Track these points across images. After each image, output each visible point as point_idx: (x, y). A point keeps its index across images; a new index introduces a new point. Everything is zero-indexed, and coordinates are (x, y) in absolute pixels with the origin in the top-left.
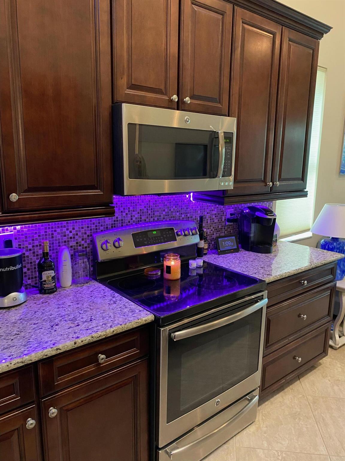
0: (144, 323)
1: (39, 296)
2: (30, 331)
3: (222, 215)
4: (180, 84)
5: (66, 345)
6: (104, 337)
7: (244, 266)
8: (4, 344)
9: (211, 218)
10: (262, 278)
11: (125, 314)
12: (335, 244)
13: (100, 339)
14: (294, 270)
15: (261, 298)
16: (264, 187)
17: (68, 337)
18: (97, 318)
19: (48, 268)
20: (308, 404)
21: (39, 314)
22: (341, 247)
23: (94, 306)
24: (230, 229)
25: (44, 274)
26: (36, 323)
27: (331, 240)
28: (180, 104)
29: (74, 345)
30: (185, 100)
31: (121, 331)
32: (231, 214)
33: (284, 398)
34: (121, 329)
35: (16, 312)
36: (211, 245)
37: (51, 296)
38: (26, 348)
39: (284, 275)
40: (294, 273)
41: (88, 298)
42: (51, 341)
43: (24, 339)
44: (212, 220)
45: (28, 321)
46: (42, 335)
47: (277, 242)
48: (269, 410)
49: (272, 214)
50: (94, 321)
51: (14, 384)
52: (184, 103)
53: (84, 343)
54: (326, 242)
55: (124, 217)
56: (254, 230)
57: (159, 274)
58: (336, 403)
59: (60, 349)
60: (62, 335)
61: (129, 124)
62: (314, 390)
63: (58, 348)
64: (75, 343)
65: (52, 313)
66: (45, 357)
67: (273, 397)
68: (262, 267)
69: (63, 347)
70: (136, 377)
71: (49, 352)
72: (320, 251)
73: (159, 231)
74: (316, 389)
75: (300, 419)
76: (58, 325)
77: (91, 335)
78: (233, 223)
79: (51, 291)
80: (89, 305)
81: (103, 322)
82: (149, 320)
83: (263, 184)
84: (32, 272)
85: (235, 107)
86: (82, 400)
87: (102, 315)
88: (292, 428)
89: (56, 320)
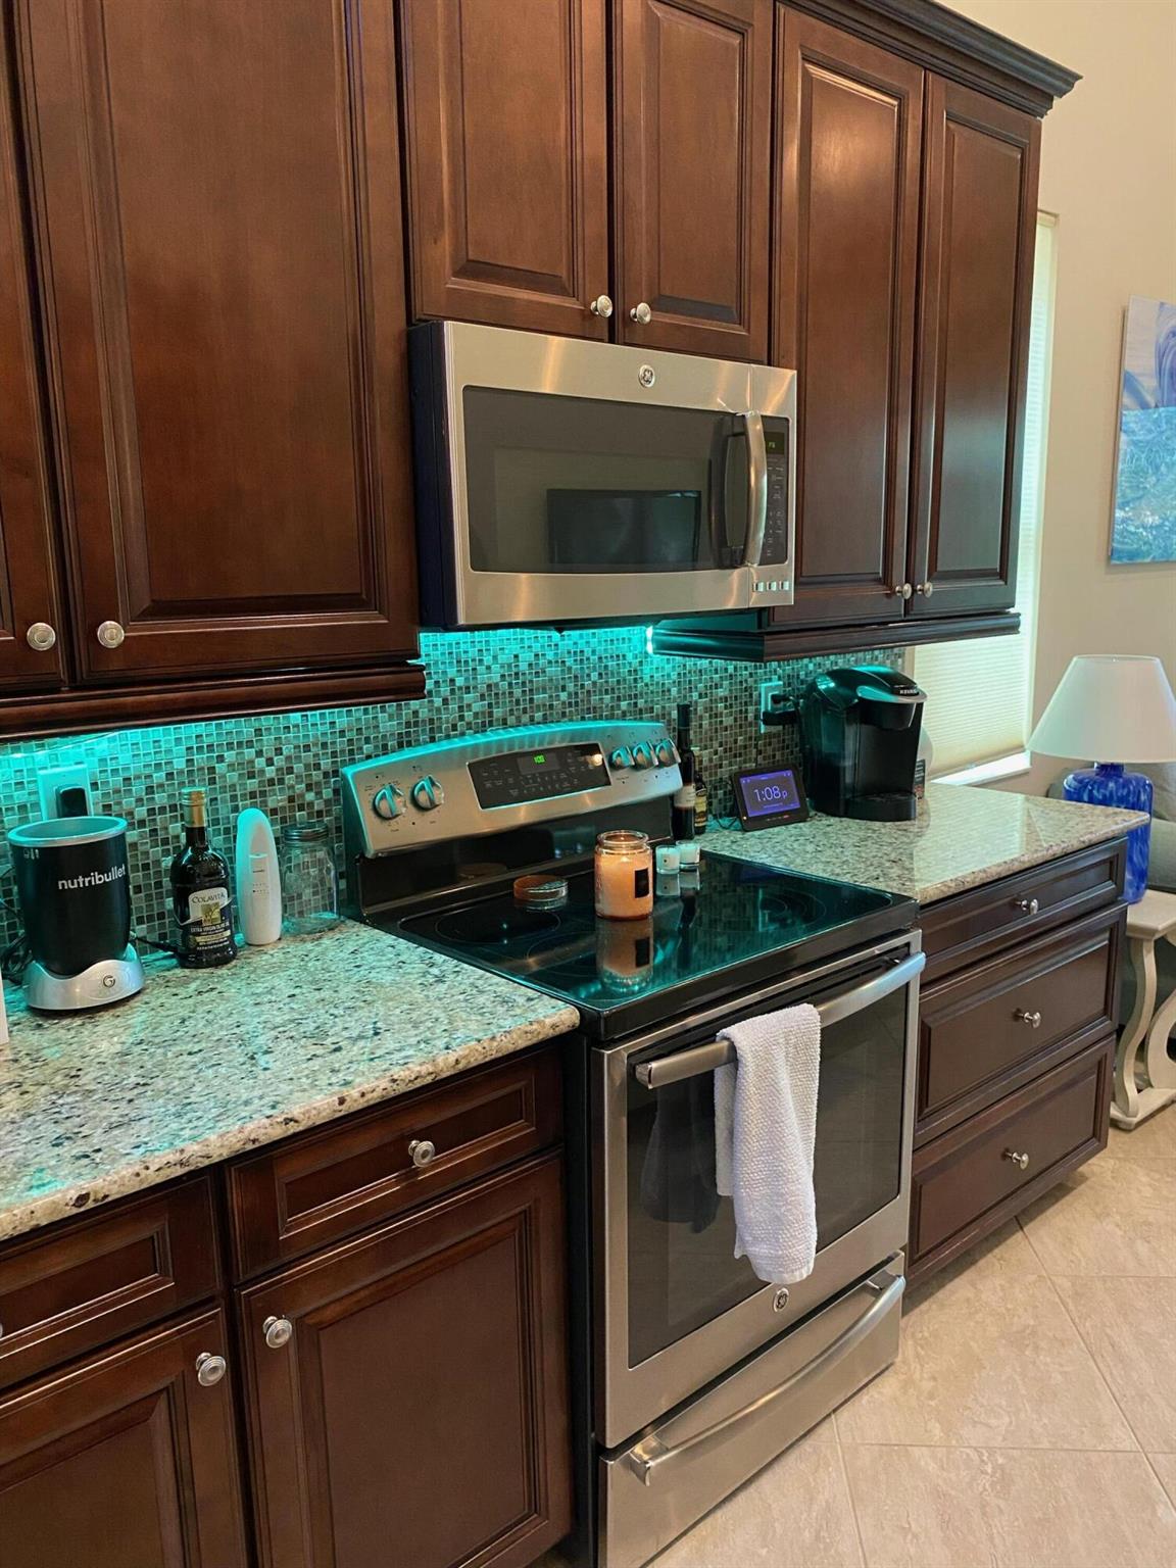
0: (550, 1035)
1: (182, 974)
2: (181, 1073)
3: (746, 703)
4: (618, 261)
5: (315, 1108)
6: (429, 1079)
7: (834, 860)
8: (105, 1113)
9: (712, 711)
10: (899, 889)
11: (484, 1010)
12: (1111, 785)
13: (418, 1085)
14: (999, 865)
15: (905, 953)
16: (885, 600)
17: (313, 1086)
18: (396, 1027)
19: (207, 879)
20: (1057, 1300)
21: (197, 1025)
22: (1131, 796)
23: (375, 993)
24: (774, 750)
25: (196, 900)
26: (196, 1050)
27: (1097, 775)
28: (619, 325)
29: (340, 1108)
30: (633, 311)
31: (481, 1060)
32: (776, 699)
33: (980, 1287)
34: (480, 1053)
35: (120, 1022)
36: (715, 801)
37: (223, 971)
38: (183, 1121)
39: (968, 879)
40: (1000, 873)
41: (347, 971)
42: (261, 1098)
43: (169, 1096)
44: (716, 717)
45: (165, 1047)
46: (225, 1084)
47: (926, 785)
48: (936, 1326)
49: (911, 691)
50: (388, 1034)
51: (152, 1237)
52: (629, 321)
53: (367, 1101)
54: (1080, 782)
55: (438, 710)
56: (852, 749)
57: (564, 894)
58: (1148, 1292)
59: (296, 1121)
60: (291, 1079)
61: (467, 388)
62: (1073, 1258)
63: (289, 1116)
64: (342, 1101)
65: (241, 1020)
66: (250, 1147)
67: (941, 1286)
68: (892, 859)
69: (304, 1114)
70: (526, 1217)
71: (263, 1131)
72: (1067, 808)
73: (553, 755)
74: (1078, 1254)
75: (1037, 1348)
76: (271, 1052)
77: (388, 1074)
78: (781, 727)
79: (221, 957)
80: (358, 991)
81: (416, 1035)
82: (564, 1024)
83: (881, 590)
84: (149, 897)
85: (788, 337)
86: (362, 1294)
87: (409, 1016)
88: (1017, 1378)
89: (260, 1038)
